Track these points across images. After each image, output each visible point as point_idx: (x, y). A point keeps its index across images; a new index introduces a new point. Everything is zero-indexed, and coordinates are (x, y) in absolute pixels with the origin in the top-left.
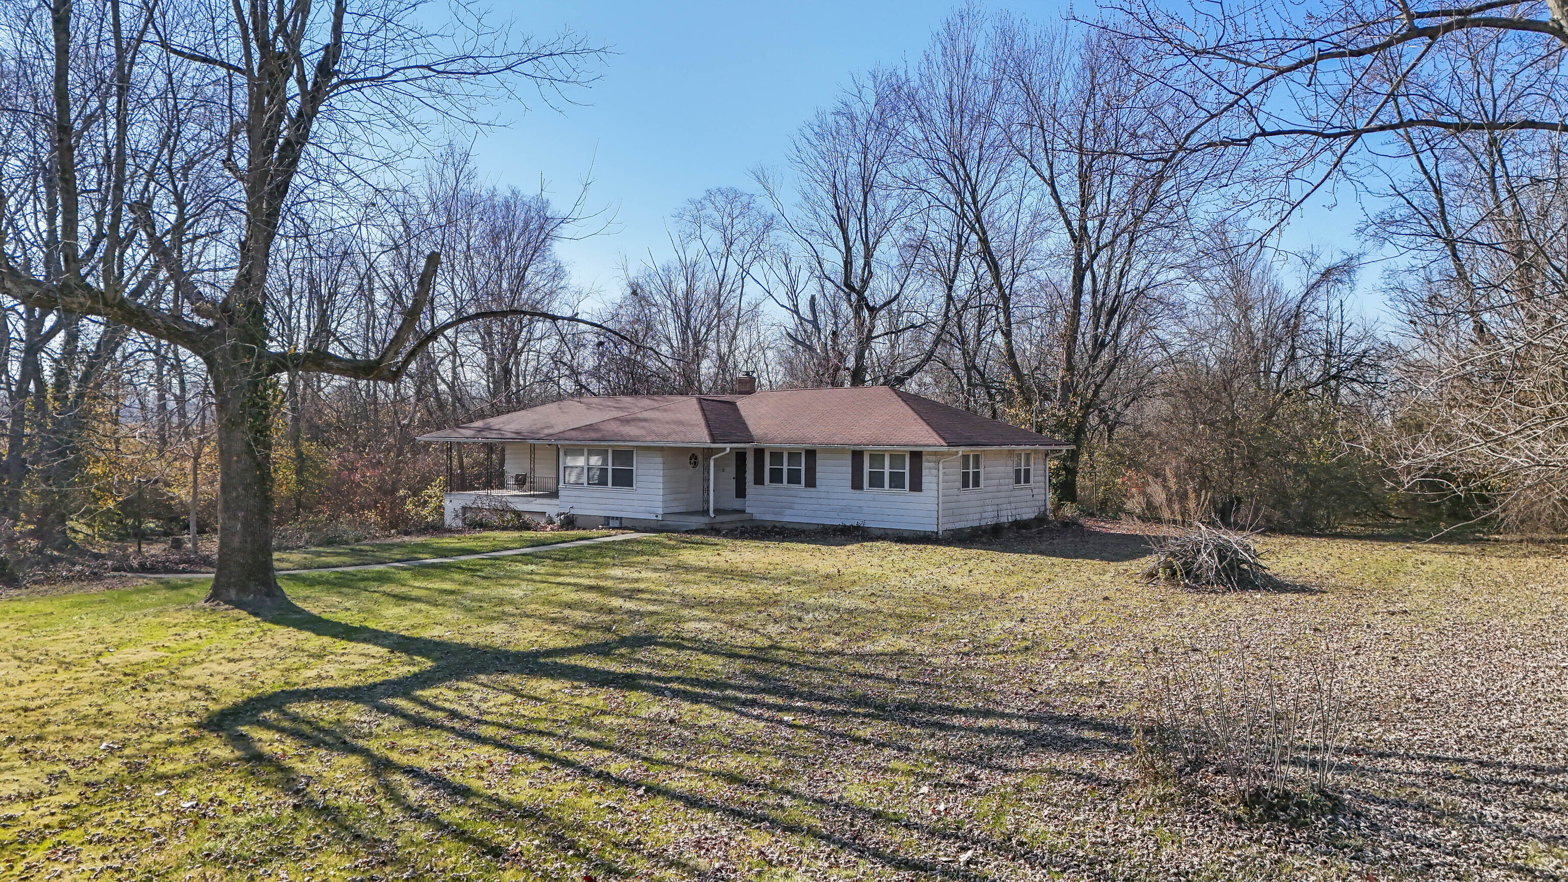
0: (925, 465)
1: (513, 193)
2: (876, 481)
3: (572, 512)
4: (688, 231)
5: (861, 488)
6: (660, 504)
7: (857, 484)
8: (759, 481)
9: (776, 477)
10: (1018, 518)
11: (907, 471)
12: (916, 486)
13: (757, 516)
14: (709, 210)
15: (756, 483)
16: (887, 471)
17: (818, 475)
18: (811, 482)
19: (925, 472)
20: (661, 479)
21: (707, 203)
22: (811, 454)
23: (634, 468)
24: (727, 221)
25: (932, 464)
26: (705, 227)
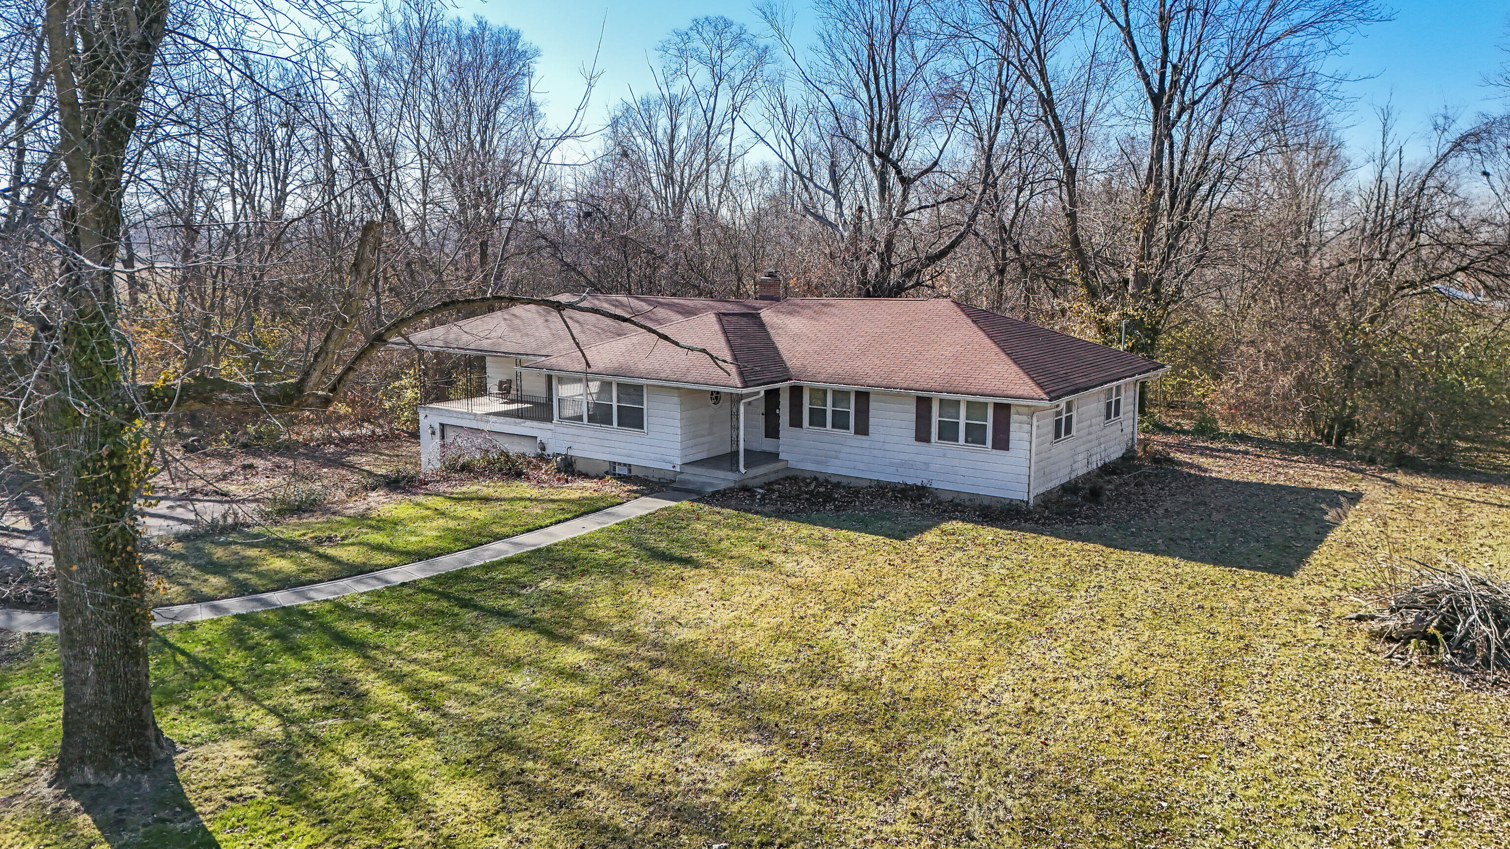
0: (1014, 417)
1: (480, 23)
2: (948, 432)
3: (571, 453)
4: (674, 66)
5: (928, 440)
6: (678, 453)
7: (922, 435)
8: (796, 422)
9: (818, 418)
10: (1107, 460)
11: (990, 424)
12: (1002, 442)
13: (793, 464)
14: (697, 43)
15: (792, 425)
16: (962, 422)
17: (871, 421)
18: (862, 429)
19: (1013, 427)
20: (678, 423)
21: (693, 34)
22: (863, 397)
23: (645, 407)
24: (716, 55)
25: (1024, 418)
26: (692, 62)
